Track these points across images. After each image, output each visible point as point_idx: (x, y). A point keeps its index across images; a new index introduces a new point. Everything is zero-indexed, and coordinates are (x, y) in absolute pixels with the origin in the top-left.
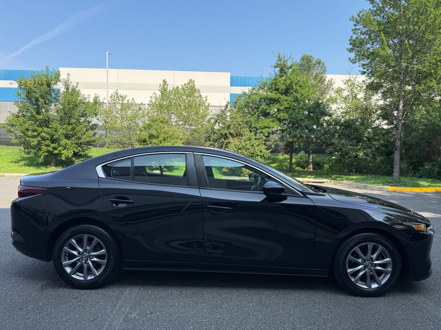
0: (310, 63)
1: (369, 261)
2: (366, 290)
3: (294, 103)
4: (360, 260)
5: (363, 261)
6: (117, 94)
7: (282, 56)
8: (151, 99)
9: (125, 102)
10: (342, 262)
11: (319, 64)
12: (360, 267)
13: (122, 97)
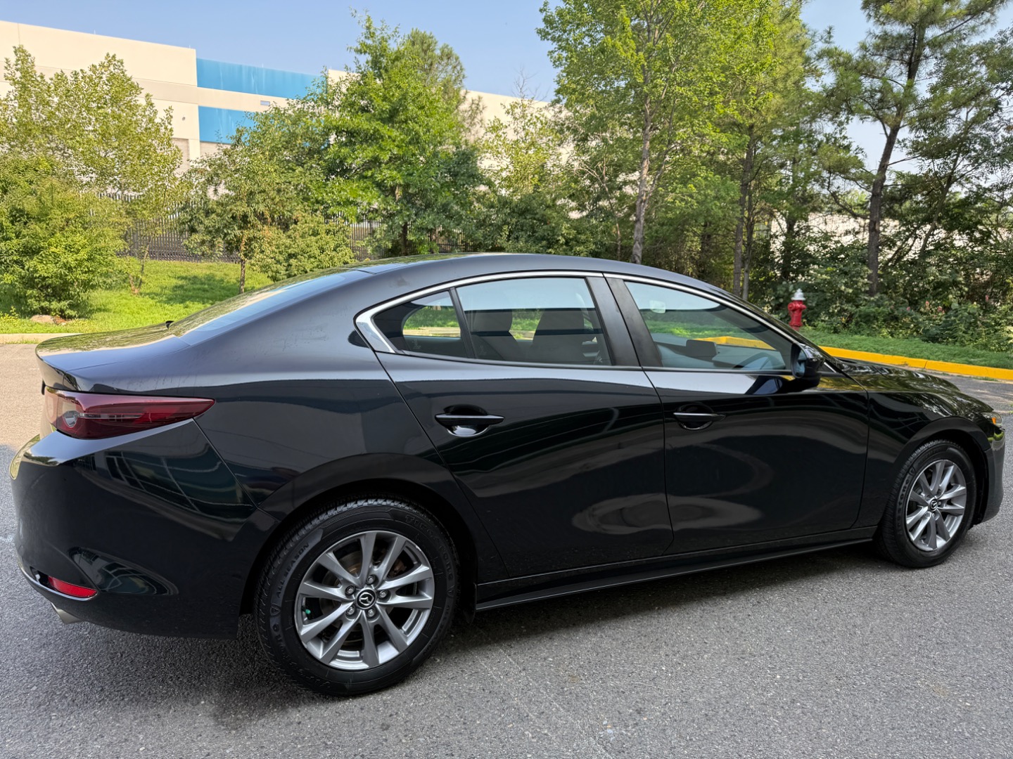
0: (429, 53)
1: (935, 496)
3: (411, 147)
4: (923, 497)
5: (928, 498)
7: (376, 25)
11: (449, 58)
12: (923, 510)
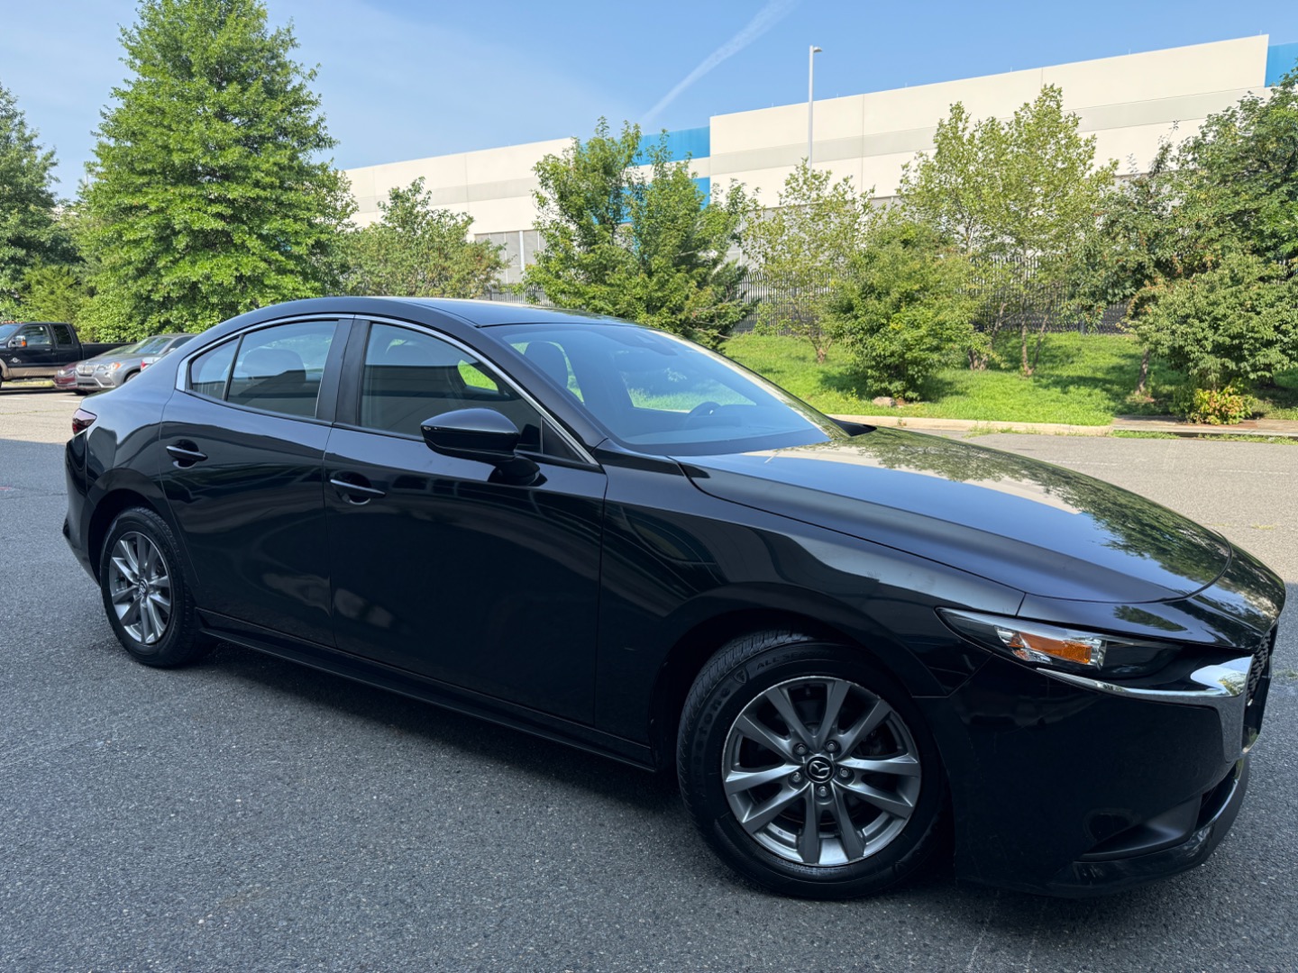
1: (828, 752)
2: (792, 866)
4: (785, 744)
5: (801, 750)
6: (805, 171)
8: (904, 172)
9: (827, 191)
10: (705, 738)
12: (784, 770)
13: (816, 179)
